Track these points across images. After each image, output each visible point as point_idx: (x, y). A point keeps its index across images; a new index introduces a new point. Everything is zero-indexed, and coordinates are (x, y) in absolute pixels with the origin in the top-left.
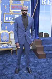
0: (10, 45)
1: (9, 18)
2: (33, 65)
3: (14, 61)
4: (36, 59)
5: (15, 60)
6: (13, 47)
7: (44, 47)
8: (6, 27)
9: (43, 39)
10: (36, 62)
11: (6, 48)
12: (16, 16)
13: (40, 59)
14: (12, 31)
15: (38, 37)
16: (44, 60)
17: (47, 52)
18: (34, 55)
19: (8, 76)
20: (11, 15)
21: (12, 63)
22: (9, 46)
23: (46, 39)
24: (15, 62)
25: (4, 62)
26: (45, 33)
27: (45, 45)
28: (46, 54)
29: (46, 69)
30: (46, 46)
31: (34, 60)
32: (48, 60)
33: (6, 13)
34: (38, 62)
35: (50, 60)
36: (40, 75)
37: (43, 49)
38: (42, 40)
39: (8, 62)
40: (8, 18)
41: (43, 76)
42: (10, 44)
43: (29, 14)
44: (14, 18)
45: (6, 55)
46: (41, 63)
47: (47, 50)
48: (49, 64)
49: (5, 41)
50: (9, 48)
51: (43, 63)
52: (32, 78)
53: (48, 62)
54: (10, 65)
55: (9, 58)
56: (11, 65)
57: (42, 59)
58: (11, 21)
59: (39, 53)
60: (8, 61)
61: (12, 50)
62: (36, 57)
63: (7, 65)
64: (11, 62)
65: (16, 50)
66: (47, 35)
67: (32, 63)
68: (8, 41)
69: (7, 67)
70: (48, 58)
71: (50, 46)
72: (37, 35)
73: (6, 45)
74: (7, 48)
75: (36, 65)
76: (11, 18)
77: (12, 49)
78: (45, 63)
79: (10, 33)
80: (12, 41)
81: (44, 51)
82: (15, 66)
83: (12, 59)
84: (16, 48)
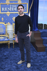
0: (7, 38)
1: (6, 8)
3: (11, 54)
4: (35, 53)
6: (10, 40)
7: (44, 40)
8: (3, 18)
9: (43, 31)
10: (34, 55)
11: (2, 41)
12: (13, 6)
13: (39, 52)
14: (9, 23)
15: (37, 29)
16: (43, 53)
18: (33, 48)
20: (8, 5)
21: (9, 57)
22: (6, 39)
23: (46, 31)
24: (12, 56)
25: (1, 56)
27: (44, 37)
28: (46, 47)
29: (45, 63)
30: (46, 38)
33: (2, 3)
34: (37, 56)
36: (38, 69)
37: (42, 42)
38: (41, 32)
39: (5, 56)
40: (4, 8)
42: (7, 36)
43: (27, 4)
44: (11, 8)
45: (2, 49)
46: (40, 56)
49: (1, 33)
50: (6, 41)
51: (42, 57)
55: (6, 52)
56: (8, 58)
58: (8, 12)
59: (38, 46)
60: (5, 55)
61: (9, 43)
62: (34, 50)
63: (4, 59)
64: (8, 55)
65: (13, 43)
68: (5, 34)
69: (4, 60)
72: (36, 27)
73: (3, 38)
74: (4, 41)
75: (35, 58)
76: (8, 9)
78: (44, 56)
79: (7, 25)
80: (9, 33)
81: (44, 44)
82: (13, 59)
83: (9, 52)
84: (14, 41)
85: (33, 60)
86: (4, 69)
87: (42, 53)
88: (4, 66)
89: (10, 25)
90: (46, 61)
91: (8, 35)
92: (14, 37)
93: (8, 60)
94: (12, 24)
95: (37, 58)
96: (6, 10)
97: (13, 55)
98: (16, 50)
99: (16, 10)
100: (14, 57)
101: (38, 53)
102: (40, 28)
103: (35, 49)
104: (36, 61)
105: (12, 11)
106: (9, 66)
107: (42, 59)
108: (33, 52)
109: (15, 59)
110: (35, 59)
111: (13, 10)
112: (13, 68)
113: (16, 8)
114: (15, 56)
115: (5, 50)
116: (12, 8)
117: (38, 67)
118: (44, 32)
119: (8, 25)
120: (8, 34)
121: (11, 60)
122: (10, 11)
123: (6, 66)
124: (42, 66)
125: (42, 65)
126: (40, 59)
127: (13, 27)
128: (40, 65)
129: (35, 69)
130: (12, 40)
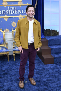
0: (6, 48)
1: (3, 11)
2: (37, 73)
3: (11, 69)
4: (41, 65)
5: (13, 68)
6: (9, 50)
7: (52, 49)
9: (50, 38)
12: (12, 9)
14: (7, 29)
16: (52, 66)
17: (56, 56)
18: (38, 60)
19: (3, 88)
20: (5, 7)
21: (8, 72)
22: (4, 50)
23: (55, 38)
24: (13, 71)
26: (53, 31)
28: (55, 58)
29: (54, 77)
30: (54, 47)
31: (38, 66)
32: (58, 66)
34: (44, 69)
35: (60, 66)
36: (46, 85)
37: (50, 51)
38: (48, 39)
39: (4, 71)
41: (49, 86)
42: (5, 46)
44: (9, 11)
46: (47, 70)
47: (56, 53)
48: (58, 70)
50: (4, 52)
52: (36, 89)
53: (57, 68)
54: (6, 74)
55: (4, 65)
57: (49, 65)
58: (6, 16)
59: (45, 57)
60: (3, 69)
61: (8, 55)
62: (41, 63)
63: (2, 75)
64: (7, 70)
65: (14, 54)
66: (55, 33)
67: (36, 71)
68: (2, 43)
69: (2, 77)
70: (58, 63)
71: (59, 47)
74: (1, 52)
76: (5, 12)
77: (8, 53)
78: (53, 69)
79: (4, 32)
80: (8, 42)
81: (52, 54)
82: (13, 75)
83: (9, 66)
84: (14, 52)
85: (39, 75)
86: (3, 87)
87: (50, 66)
88: (3, 84)
89: (9, 32)
90: (55, 75)
91: (7, 45)
92: (14, 46)
93: (7, 76)
94: (11, 30)
95: (44, 72)
96: (3, 14)
97: (13, 69)
98: (17, 63)
99: (15, 13)
100: (15, 72)
101: (45, 65)
102: (47, 34)
103: (41, 61)
104: (43, 76)
105: (11, 15)
106: (9, 83)
107: (50, 73)
108: (39, 65)
109: (16, 75)
110: (41, 74)
111: (12, 13)
112: (14, 85)
113: (15, 11)
114: (17, 70)
115: (3, 64)
116: (11, 11)
117: (46, 83)
118: (52, 39)
119: (6, 33)
120: (6, 43)
121: (11, 76)
122: (8, 15)
123: (5, 84)
124: (51, 82)
125: (51, 80)
126: (48, 73)
127: (13, 34)
128: (48, 80)
129: (42, 86)
130: (12, 50)
